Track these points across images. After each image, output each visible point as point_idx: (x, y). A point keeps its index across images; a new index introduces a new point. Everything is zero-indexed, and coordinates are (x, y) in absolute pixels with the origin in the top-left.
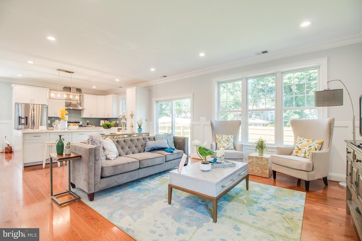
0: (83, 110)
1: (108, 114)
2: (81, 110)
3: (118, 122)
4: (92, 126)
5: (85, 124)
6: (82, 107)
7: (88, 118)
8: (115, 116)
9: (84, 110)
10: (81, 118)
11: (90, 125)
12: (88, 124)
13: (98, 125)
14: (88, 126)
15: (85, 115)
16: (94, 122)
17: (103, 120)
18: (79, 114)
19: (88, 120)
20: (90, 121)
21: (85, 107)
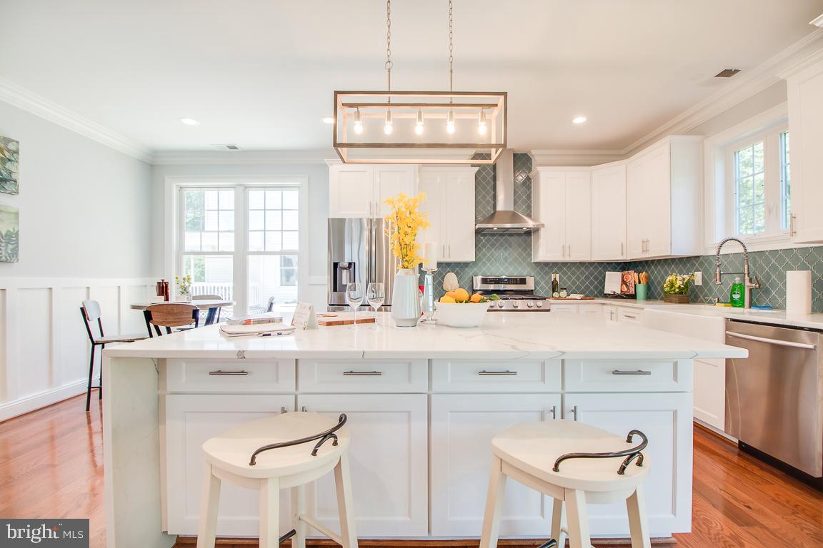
0: (537, 230)
1: (645, 242)
2: (529, 233)
3: (698, 278)
4: (572, 296)
5: (544, 289)
6: (534, 220)
7: (555, 264)
8: (682, 249)
9: (542, 232)
10: (530, 264)
11: (564, 293)
12: (555, 287)
13: (596, 291)
14: (556, 294)
15: (545, 251)
16: (578, 278)
17: (614, 270)
18: (525, 249)
19: (556, 273)
20: (565, 273)
21: (542, 220)
